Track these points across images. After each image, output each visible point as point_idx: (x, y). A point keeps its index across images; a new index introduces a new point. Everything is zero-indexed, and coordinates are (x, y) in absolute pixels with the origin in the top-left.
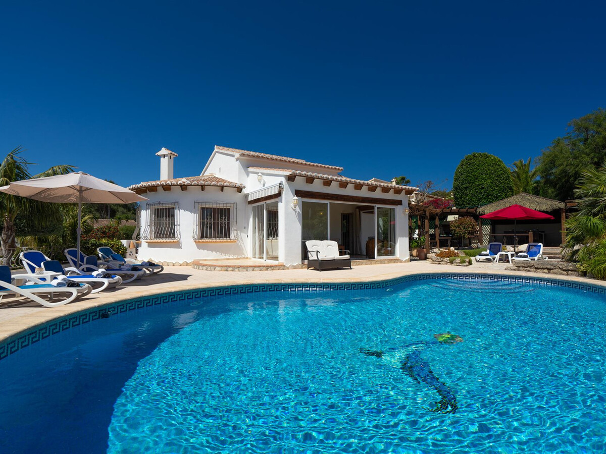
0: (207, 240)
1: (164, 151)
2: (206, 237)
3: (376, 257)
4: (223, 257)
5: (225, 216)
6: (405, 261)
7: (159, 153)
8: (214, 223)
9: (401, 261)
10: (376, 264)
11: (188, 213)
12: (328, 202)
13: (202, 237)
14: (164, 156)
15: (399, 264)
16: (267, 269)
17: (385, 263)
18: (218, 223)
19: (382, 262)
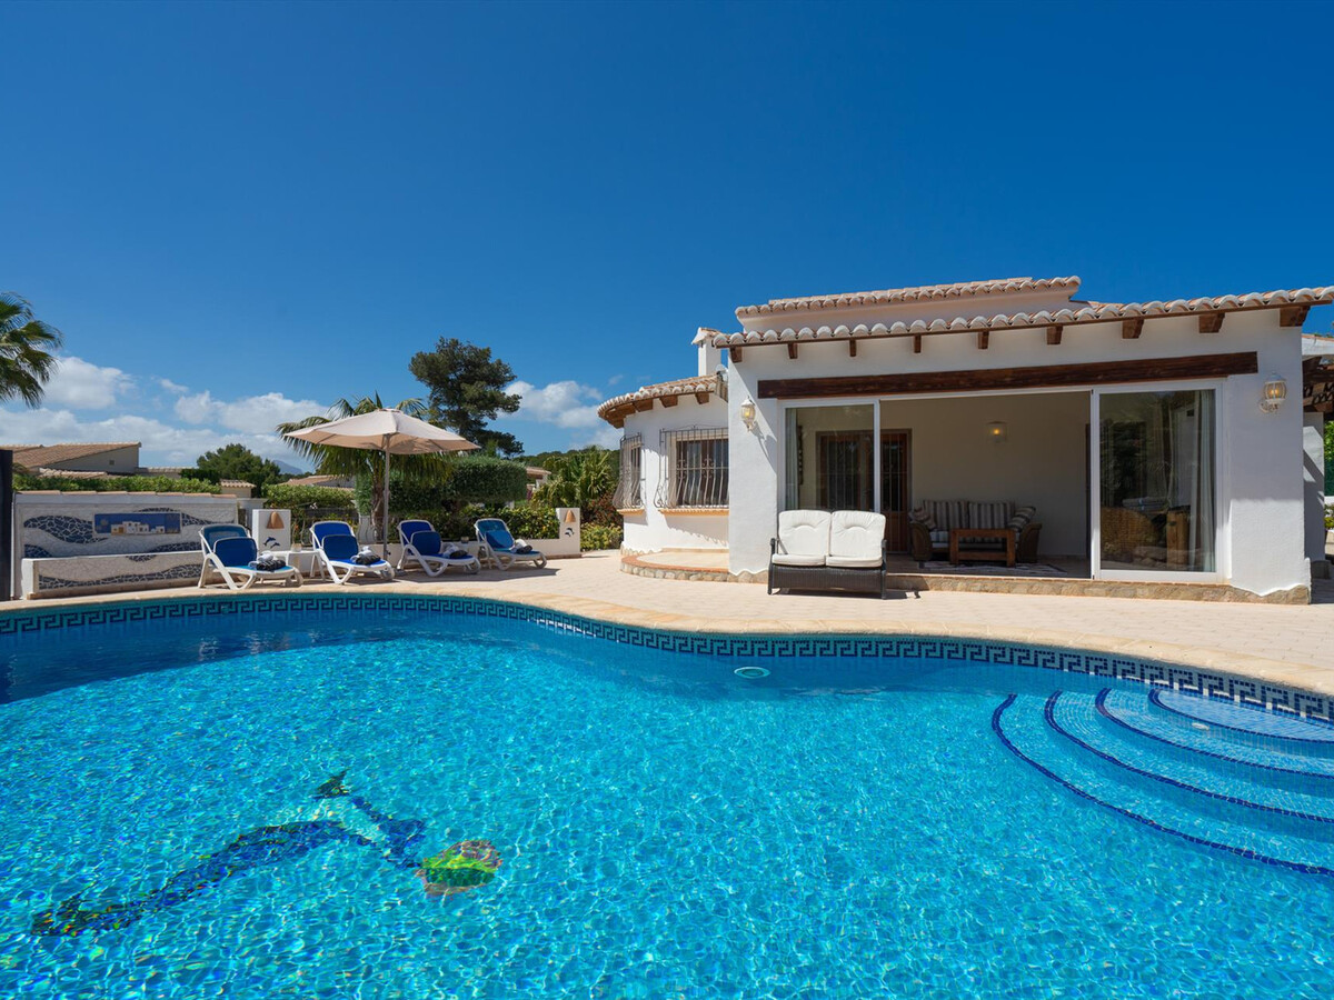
0: (690, 508)
1: (701, 334)
2: (687, 503)
3: (1093, 573)
4: (711, 545)
5: (711, 457)
6: (1270, 599)
7: (696, 340)
8: (691, 471)
9: (1241, 596)
10: (1083, 594)
11: (654, 454)
12: (874, 401)
13: (680, 503)
14: (702, 343)
15: (1225, 606)
16: (688, 578)
17: (1134, 596)
18: (697, 471)
19: (1113, 589)
